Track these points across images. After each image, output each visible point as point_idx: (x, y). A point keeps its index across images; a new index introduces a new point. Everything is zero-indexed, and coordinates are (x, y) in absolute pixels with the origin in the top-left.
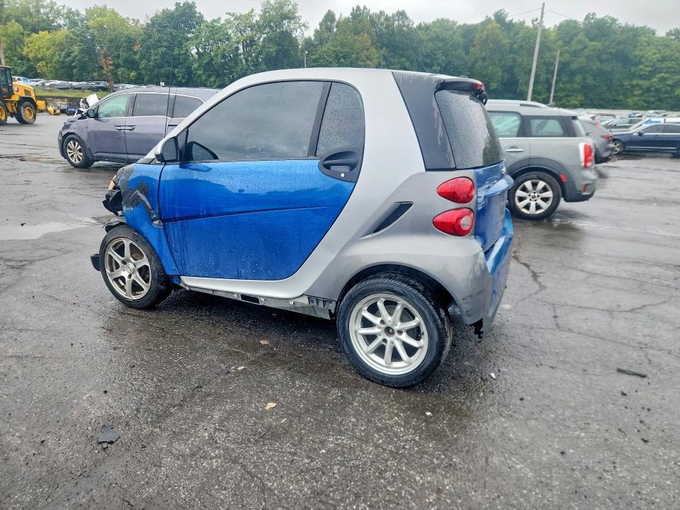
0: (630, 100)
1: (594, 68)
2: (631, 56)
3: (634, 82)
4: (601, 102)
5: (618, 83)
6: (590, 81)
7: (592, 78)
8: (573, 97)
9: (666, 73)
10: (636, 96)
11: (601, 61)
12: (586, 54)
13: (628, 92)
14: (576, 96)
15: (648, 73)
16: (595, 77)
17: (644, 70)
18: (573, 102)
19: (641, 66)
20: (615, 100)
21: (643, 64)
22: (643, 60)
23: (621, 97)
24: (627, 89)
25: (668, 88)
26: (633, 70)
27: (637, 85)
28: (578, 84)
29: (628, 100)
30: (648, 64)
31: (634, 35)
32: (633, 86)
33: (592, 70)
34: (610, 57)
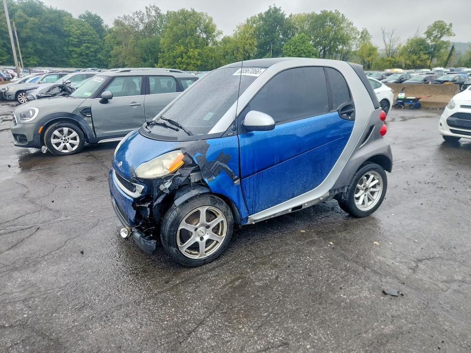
0: (72, 61)
1: (39, 37)
2: (62, 31)
3: (70, 49)
4: (53, 62)
5: (60, 49)
6: (39, 46)
7: (40, 45)
8: (31, 58)
9: (88, 43)
10: (74, 58)
11: (43, 33)
12: (29, 26)
13: (69, 55)
14: (33, 58)
15: (77, 43)
16: (42, 44)
17: (74, 41)
18: (32, 62)
19: (71, 38)
20: (62, 61)
21: (72, 36)
22: (71, 34)
23: (65, 59)
24: (67, 53)
25: (93, 53)
26: (67, 40)
27: (73, 51)
28: (31, 48)
29: (71, 61)
30: (75, 36)
31: (60, 16)
32: (71, 52)
33: (38, 39)
34: (47, 30)
